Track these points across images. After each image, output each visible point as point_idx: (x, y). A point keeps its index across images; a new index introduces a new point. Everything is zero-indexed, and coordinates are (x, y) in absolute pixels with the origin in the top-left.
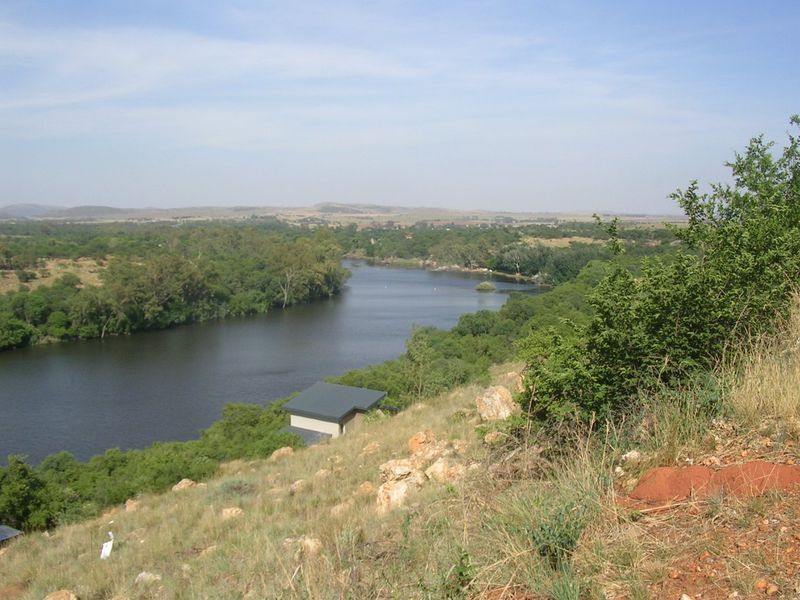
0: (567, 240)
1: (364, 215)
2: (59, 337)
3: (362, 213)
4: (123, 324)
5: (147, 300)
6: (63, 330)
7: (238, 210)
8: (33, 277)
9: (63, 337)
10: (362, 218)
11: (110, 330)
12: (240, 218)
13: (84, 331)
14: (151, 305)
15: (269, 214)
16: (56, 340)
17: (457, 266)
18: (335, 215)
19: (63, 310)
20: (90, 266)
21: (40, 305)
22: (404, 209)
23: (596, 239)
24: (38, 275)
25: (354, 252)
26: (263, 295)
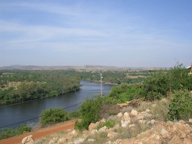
0: (138, 76)
1: (96, 68)
2: (6, 102)
3: (96, 67)
4: (22, 99)
5: (28, 94)
6: (7, 101)
7: (66, 67)
8: (4, 87)
9: (7, 102)
10: (95, 69)
11: (18, 100)
12: (66, 69)
13: (12, 100)
14: (28, 95)
15: (73, 68)
16: (5, 103)
17: (110, 83)
18: (89, 68)
19: (7, 96)
20: (19, 84)
21: (2, 95)
22: (106, 66)
23: (145, 76)
24: (6, 86)
25: (88, 79)
26: (57, 92)
